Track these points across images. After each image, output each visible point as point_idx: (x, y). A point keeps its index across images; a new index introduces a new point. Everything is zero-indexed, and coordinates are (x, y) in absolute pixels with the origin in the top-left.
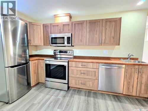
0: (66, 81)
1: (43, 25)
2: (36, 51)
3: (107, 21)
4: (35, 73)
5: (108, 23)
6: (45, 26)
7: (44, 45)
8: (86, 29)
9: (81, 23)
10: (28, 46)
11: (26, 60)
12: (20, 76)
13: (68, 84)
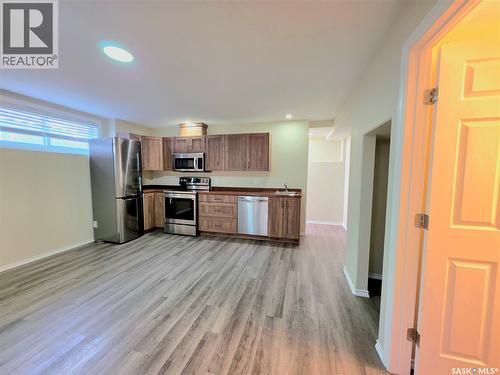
0: (194, 222)
1: (163, 139)
2: (152, 179)
3: (252, 136)
4: (149, 211)
5: (253, 140)
6: (166, 141)
7: (165, 169)
8: (225, 146)
9: (219, 138)
10: (141, 171)
11: (138, 192)
12: (130, 217)
13: (197, 225)
